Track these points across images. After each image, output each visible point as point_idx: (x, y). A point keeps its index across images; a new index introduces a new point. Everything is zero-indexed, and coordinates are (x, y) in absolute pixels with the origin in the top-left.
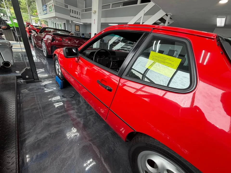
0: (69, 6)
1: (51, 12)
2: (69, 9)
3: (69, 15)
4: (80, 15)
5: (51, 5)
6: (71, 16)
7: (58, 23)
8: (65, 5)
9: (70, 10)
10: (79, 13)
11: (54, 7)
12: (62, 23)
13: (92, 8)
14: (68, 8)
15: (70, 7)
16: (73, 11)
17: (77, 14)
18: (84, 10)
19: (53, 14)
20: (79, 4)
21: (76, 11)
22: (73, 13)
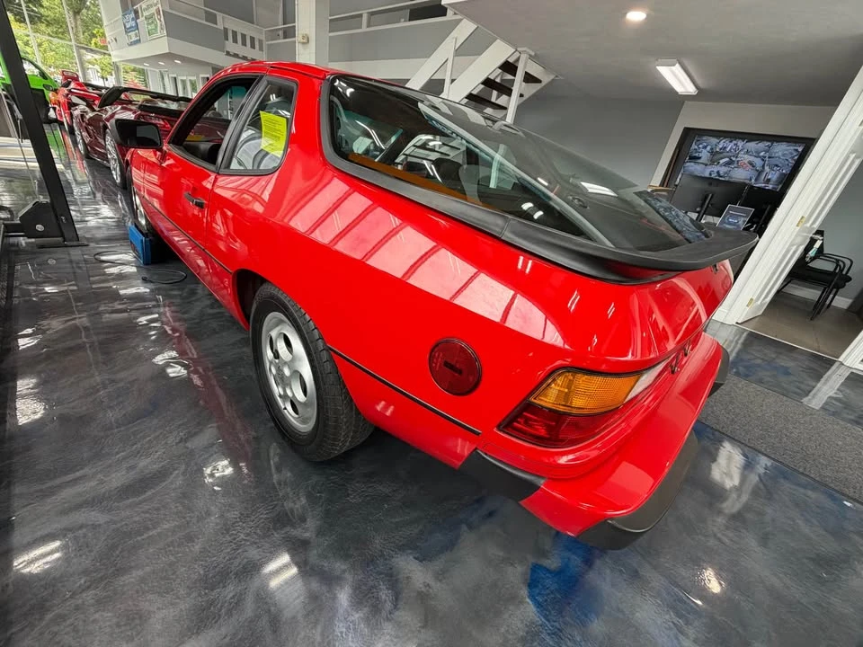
0: (220, 16)
1: (155, 36)
2: (220, 26)
3: (221, 48)
4: (261, 49)
5: (153, 10)
6: (228, 53)
7: (184, 78)
8: (206, 12)
9: (226, 30)
10: (260, 41)
11: (162, 19)
12: (198, 77)
13: (294, 27)
14: (216, 24)
15: (225, 21)
16: (235, 33)
17: (253, 46)
18: (281, 33)
19: (162, 45)
20: (259, 11)
21: (249, 34)
22: (235, 41)
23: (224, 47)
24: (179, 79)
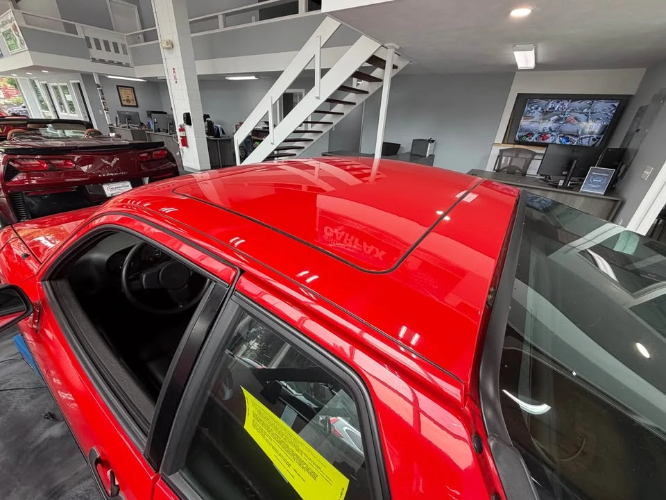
0: (78, 26)
1: (16, 50)
2: (81, 35)
3: (86, 56)
4: (126, 53)
5: (9, 26)
6: (94, 60)
7: (55, 84)
8: (64, 23)
9: (87, 39)
10: (123, 46)
11: (20, 35)
12: (68, 83)
14: (77, 34)
15: (83, 31)
16: (97, 41)
17: (116, 51)
19: (25, 58)
20: (116, 18)
21: (111, 40)
22: (99, 47)
23: (89, 54)
24: (50, 85)
